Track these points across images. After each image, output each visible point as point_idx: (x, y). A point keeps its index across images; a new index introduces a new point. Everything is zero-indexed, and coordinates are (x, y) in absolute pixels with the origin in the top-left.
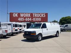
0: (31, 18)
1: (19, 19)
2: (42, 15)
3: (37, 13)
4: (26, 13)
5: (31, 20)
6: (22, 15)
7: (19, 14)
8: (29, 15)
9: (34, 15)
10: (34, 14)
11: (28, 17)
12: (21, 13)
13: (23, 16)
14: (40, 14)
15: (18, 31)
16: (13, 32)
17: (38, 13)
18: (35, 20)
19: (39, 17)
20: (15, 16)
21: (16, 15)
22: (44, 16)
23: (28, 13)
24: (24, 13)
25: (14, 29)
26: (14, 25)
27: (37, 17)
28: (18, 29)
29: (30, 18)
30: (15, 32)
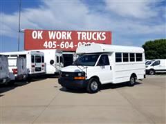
0: (72, 43)
1: (45, 45)
2: (98, 36)
3: (86, 32)
4: (61, 32)
5: (72, 47)
6: (52, 35)
8: (69, 36)
10: (79, 33)
11: (65, 41)
12: (51, 31)
13: (54, 38)
14: (93, 32)
15: (42, 71)
20: (36, 38)
22: (102, 37)
23: (66, 32)
24: (57, 31)
26: (33, 57)
28: (43, 66)
29: (70, 41)
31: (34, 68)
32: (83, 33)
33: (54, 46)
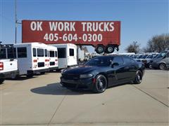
0: (76, 35)
1: (46, 37)
2: (106, 27)
3: (92, 22)
4: (63, 22)
5: (76, 39)
6: (53, 27)
7: (46, 25)
8: (72, 27)
9: (86, 25)
10: (84, 24)
11: (68, 33)
12: (52, 22)
13: (55, 30)
14: (99, 22)
15: (46, 67)
16: (34, 69)
17: (95, 22)
18: (88, 39)
19: (98, 32)
20: (34, 29)
21: (39, 27)
22: (110, 28)
23: (69, 22)
24: (58, 22)
25: (36, 61)
27: (92, 33)
28: (46, 60)
29: (73, 33)
30: (38, 68)
31: (36, 63)
32: (88, 23)
33: (55, 38)
